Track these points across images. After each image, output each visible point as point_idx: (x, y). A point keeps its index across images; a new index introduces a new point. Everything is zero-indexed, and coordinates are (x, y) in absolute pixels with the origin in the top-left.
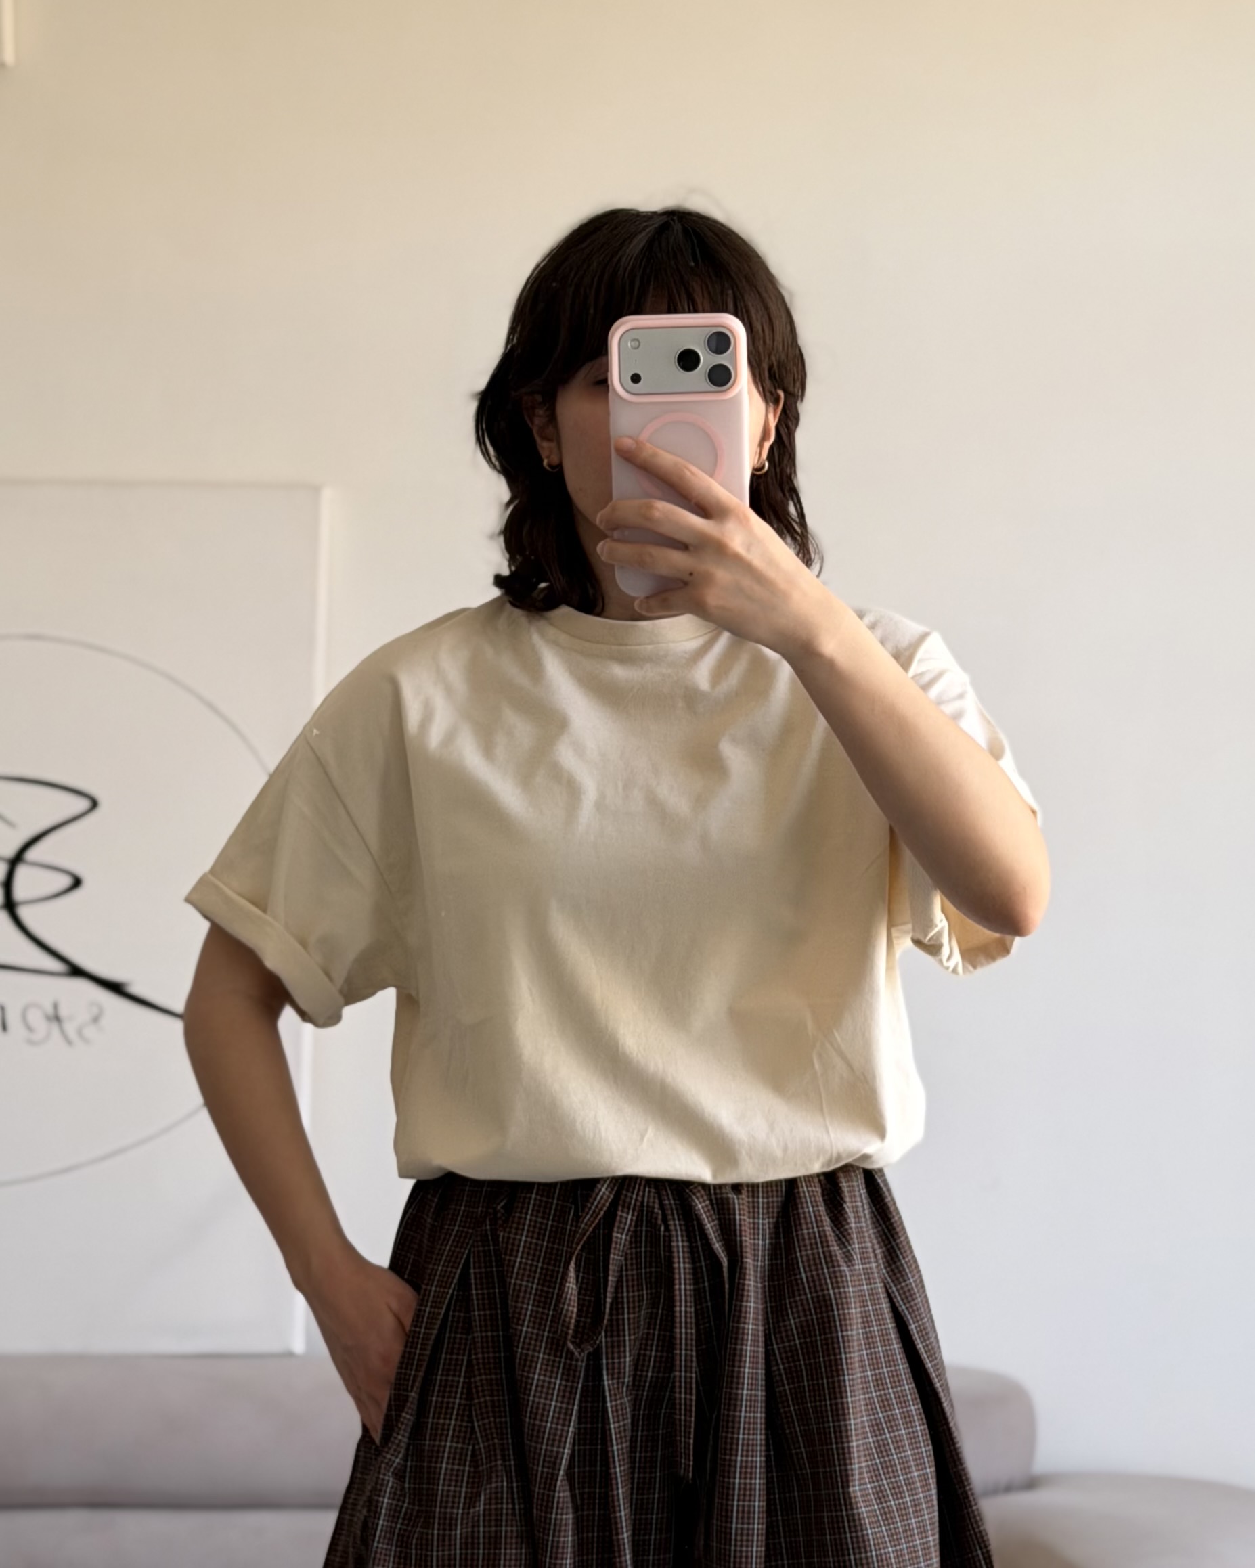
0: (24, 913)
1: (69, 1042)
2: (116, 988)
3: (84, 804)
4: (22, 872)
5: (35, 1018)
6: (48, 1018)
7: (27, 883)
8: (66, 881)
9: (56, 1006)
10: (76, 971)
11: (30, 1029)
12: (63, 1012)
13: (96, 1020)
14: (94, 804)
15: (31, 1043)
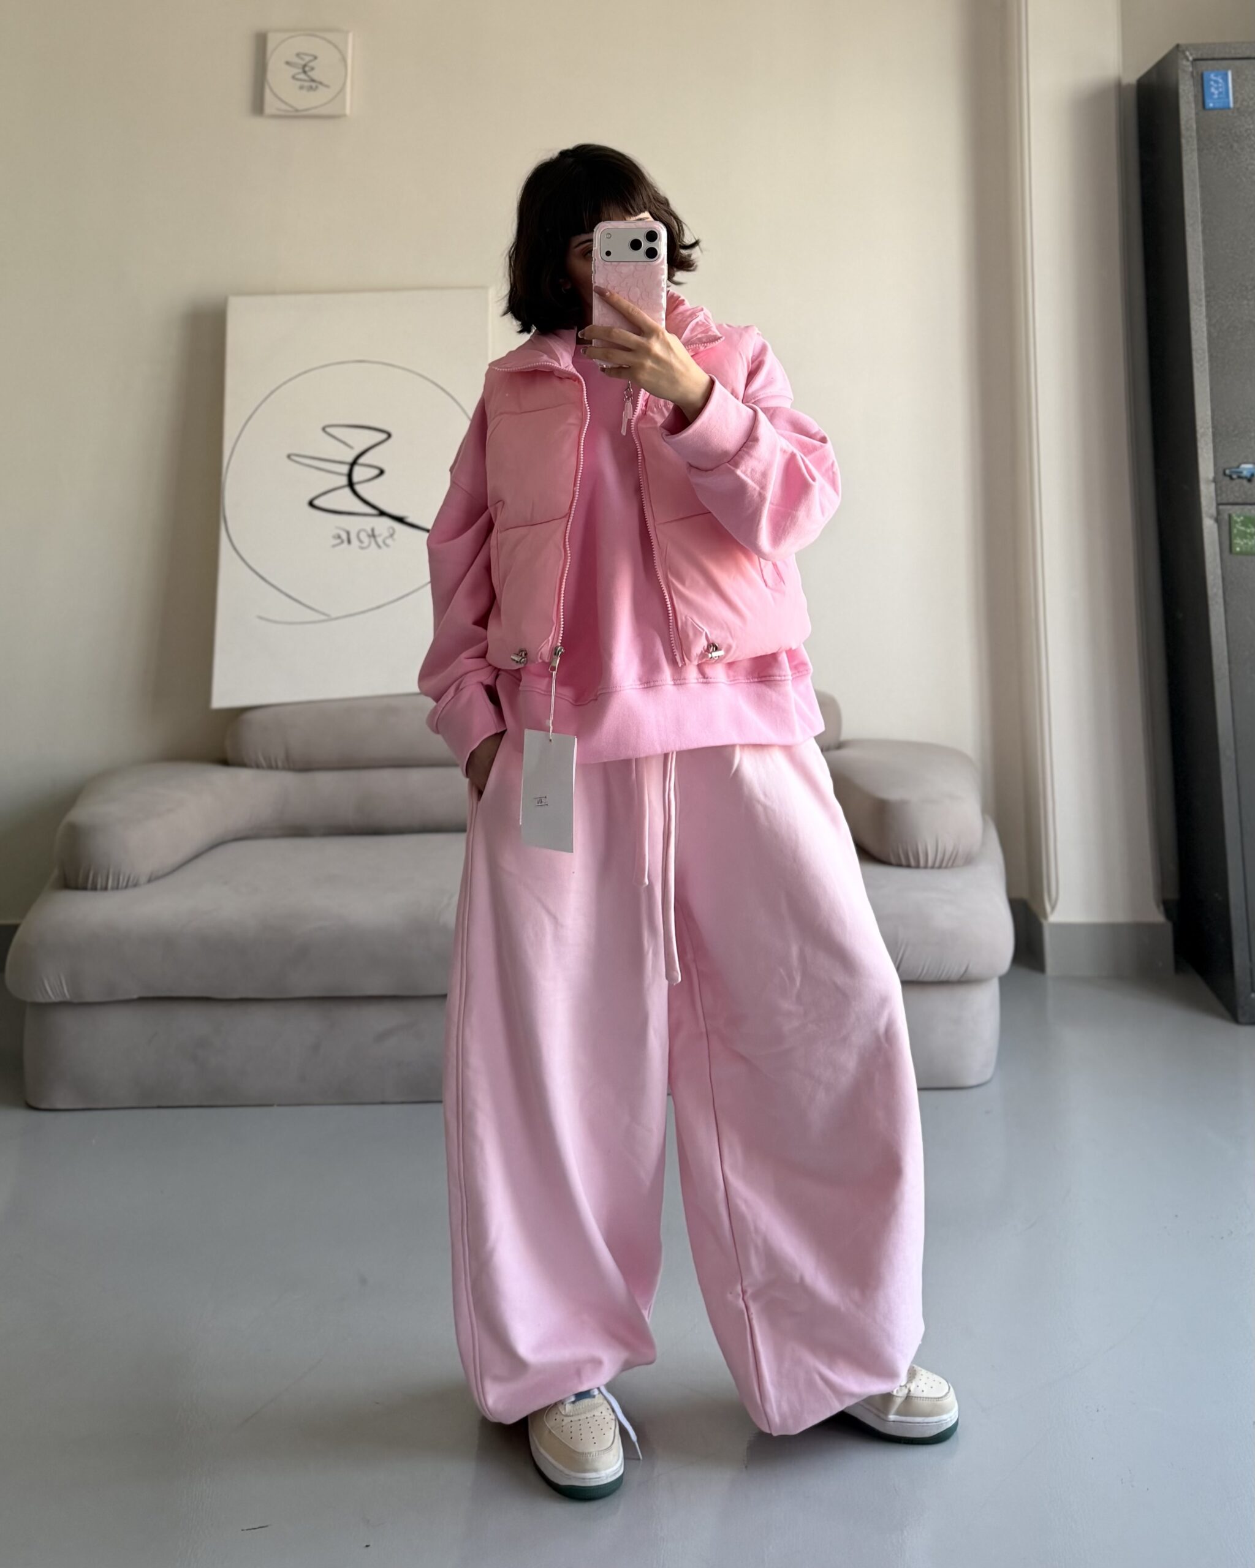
0: (358, 488)
1: (379, 546)
2: (400, 520)
3: (384, 436)
4: (357, 470)
5: (363, 536)
6: (369, 536)
7: (359, 474)
8: (376, 472)
9: (373, 530)
10: (382, 513)
11: (361, 541)
12: (377, 533)
13: (392, 536)
14: (389, 435)
15: (362, 548)
